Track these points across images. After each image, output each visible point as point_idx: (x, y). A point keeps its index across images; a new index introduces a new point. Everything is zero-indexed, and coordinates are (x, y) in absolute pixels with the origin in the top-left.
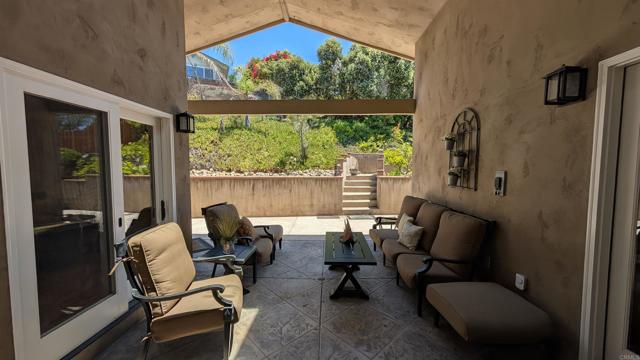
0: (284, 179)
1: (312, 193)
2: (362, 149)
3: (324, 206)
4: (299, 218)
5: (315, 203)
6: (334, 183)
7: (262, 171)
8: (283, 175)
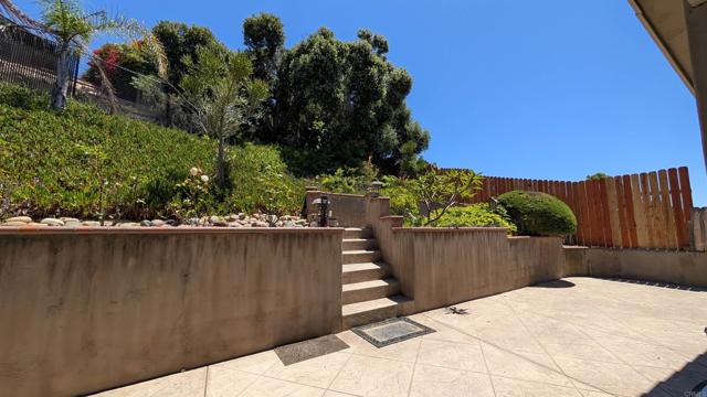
0: (161, 237)
1: (260, 277)
2: (327, 186)
3: (295, 314)
4: (213, 368)
5: (270, 306)
6: (323, 246)
7: (77, 214)
8: (160, 225)
